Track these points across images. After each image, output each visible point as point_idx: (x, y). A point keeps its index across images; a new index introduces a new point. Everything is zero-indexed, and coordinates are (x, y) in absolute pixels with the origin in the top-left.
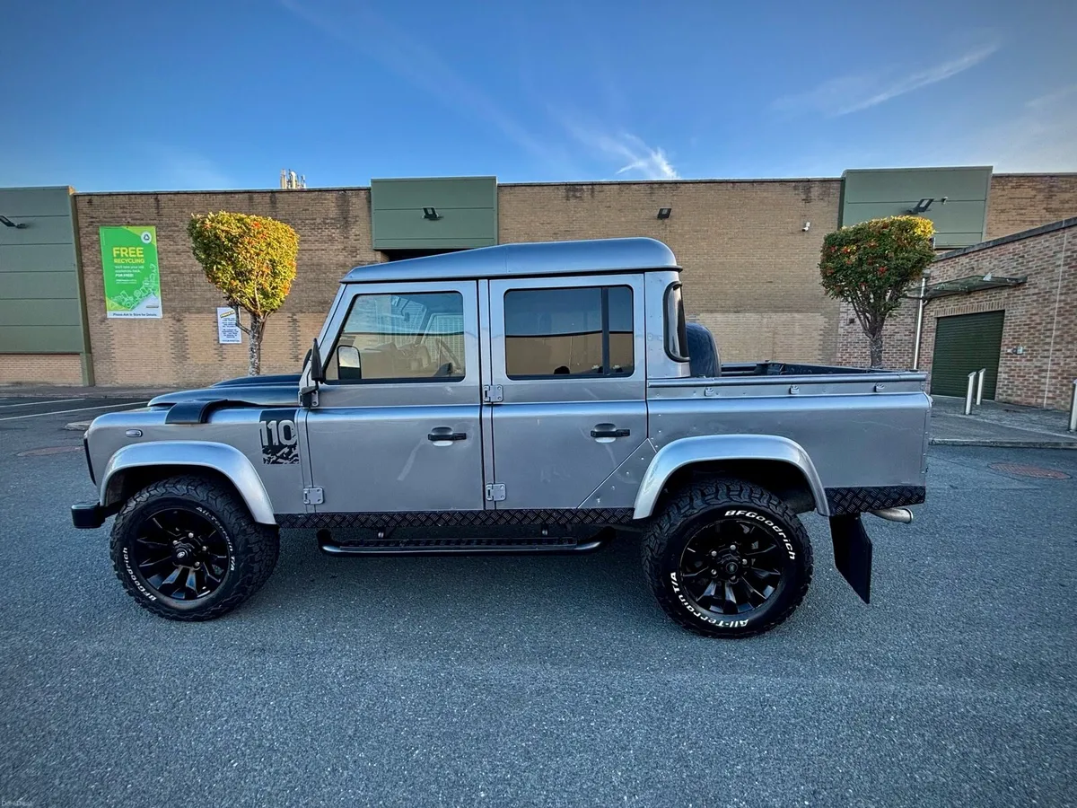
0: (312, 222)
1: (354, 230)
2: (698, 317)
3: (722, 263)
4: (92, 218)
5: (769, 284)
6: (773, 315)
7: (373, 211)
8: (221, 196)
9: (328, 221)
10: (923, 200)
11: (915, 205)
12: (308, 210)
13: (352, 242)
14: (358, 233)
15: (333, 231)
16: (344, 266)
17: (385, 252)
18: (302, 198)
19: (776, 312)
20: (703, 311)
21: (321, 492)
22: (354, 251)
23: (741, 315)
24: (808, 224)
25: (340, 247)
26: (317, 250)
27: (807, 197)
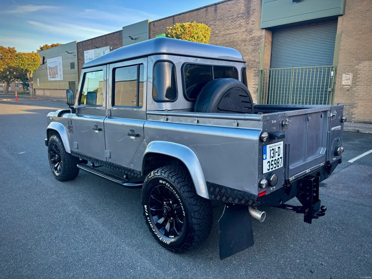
0: (232, 17)
1: (252, 18)
4: (154, 32)
7: (263, 4)
8: (195, 12)
9: (239, 16)
12: (231, 11)
13: (250, 26)
14: (254, 20)
15: (242, 21)
16: (245, 41)
17: (267, 29)
18: (228, 5)
21: (77, 144)
22: (251, 31)
25: (244, 29)
26: (233, 33)
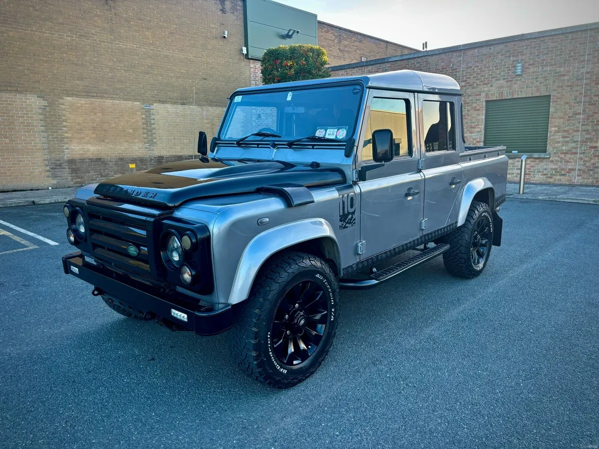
2: (152, 107)
3: (166, 56)
5: (204, 81)
6: (210, 108)
10: (290, 30)
11: (286, 32)
19: (211, 105)
20: (155, 101)
23: (187, 107)
24: (226, 32)
27: (223, 8)
